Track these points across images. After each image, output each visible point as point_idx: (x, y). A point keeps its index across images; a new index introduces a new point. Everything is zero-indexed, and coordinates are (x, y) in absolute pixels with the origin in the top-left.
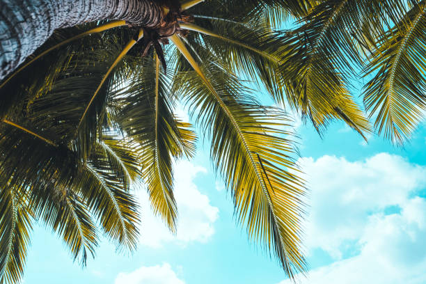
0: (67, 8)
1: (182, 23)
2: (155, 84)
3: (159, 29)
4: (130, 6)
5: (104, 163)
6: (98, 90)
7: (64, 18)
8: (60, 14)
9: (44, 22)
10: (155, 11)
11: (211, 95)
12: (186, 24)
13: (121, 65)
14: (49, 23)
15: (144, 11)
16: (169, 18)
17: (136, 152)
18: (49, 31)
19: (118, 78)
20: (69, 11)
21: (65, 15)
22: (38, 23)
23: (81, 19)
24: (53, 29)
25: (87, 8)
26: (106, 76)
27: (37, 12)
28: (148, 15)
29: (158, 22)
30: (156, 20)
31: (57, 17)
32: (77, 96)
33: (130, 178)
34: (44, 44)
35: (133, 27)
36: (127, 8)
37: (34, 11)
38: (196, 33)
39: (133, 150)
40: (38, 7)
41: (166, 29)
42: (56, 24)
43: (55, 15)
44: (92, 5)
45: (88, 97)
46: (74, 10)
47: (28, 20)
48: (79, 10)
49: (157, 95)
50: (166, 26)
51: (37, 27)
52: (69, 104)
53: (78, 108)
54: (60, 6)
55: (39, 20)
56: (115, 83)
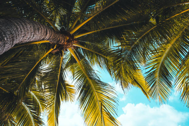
0: (23, 35)
1: (74, 43)
2: (59, 67)
3: (64, 45)
4: (52, 35)
5: (31, 102)
6: (33, 68)
7: (21, 40)
8: (19, 38)
9: (10, 41)
10: (63, 38)
11: (84, 74)
12: (76, 44)
13: (45, 58)
14: (13, 42)
15: (58, 38)
16: (68, 41)
17: (46, 97)
18: (12, 45)
19: (43, 63)
20: (23, 37)
21: (21, 38)
22: (7, 42)
23: (29, 40)
24: (14, 44)
25: (32, 36)
26: (38, 62)
27: (8, 37)
28: (60, 40)
29: (64, 42)
30: (63, 41)
31: (17, 40)
32: (23, 70)
33: (42, 110)
34: (8, 50)
35: (53, 44)
36: (51, 36)
37: (6, 37)
38: (80, 48)
39: (45, 96)
40: (9, 35)
41: (67, 45)
42: (16, 42)
43: (16, 39)
44: (35, 35)
45: (28, 71)
46: (26, 36)
47: (3, 40)
48: (28, 37)
49: (60, 72)
50: (67, 44)
51: (6, 43)
52: (18, 73)
53: (23, 76)
54: (20, 35)
55: (8, 41)
56: (41, 66)
